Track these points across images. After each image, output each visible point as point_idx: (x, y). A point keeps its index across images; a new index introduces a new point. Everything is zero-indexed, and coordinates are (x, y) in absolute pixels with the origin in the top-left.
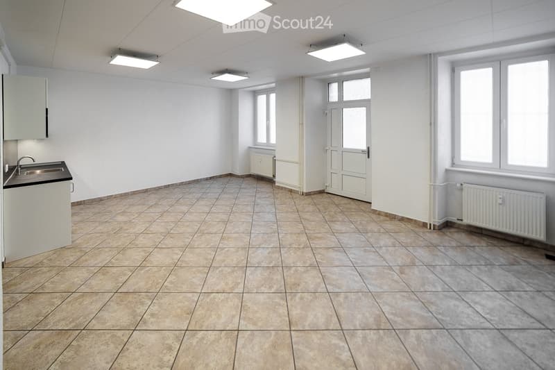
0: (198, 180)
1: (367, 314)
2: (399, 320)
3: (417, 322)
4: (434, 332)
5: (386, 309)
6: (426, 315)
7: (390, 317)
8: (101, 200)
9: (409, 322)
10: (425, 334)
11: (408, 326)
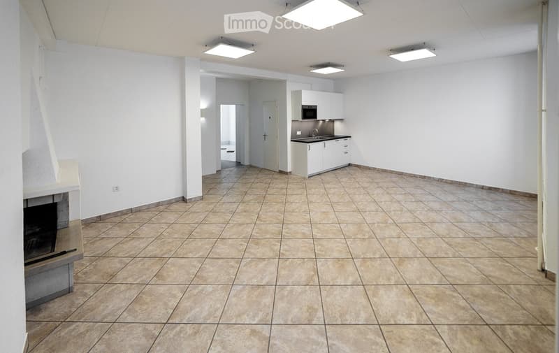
0: (466, 183)
1: (210, 274)
2: (195, 291)
3: (186, 304)
4: (171, 311)
5: (210, 288)
6: (188, 316)
7: (200, 288)
8: (369, 168)
9: (189, 298)
10: (173, 303)
11: (186, 295)
